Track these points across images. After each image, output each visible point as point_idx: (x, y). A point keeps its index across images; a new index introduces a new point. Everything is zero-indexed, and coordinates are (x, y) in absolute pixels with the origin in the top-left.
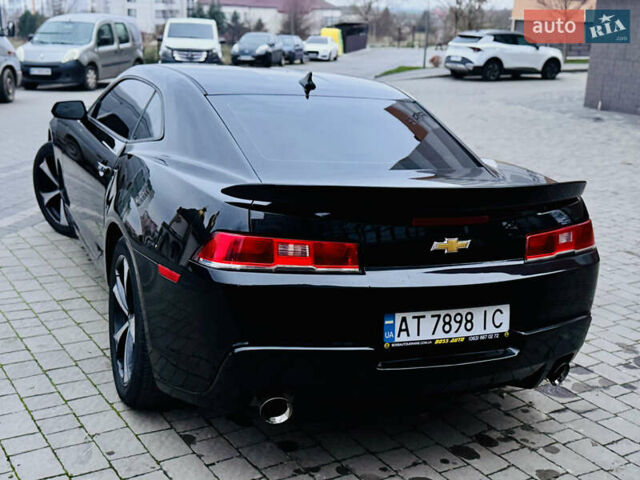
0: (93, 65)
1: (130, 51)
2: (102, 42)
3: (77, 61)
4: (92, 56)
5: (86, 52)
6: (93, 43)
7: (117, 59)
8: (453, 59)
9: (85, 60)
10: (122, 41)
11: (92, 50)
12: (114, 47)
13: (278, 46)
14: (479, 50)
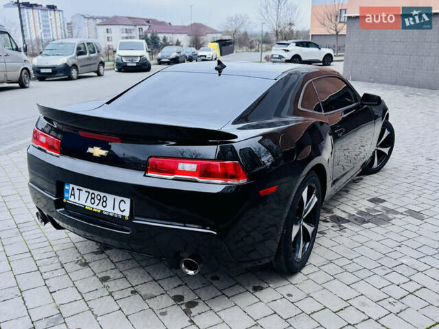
0: (75, 66)
1: (96, 58)
2: (79, 54)
3: (66, 64)
4: (75, 61)
5: (71, 58)
6: (74, 54)
7: (89, 63)
8: (274, 56)
9: (70, 64)
10: (91, 53)
11: (74, 58)
12: (87, 56)
13: (182, 53)
14: (288, 51)
